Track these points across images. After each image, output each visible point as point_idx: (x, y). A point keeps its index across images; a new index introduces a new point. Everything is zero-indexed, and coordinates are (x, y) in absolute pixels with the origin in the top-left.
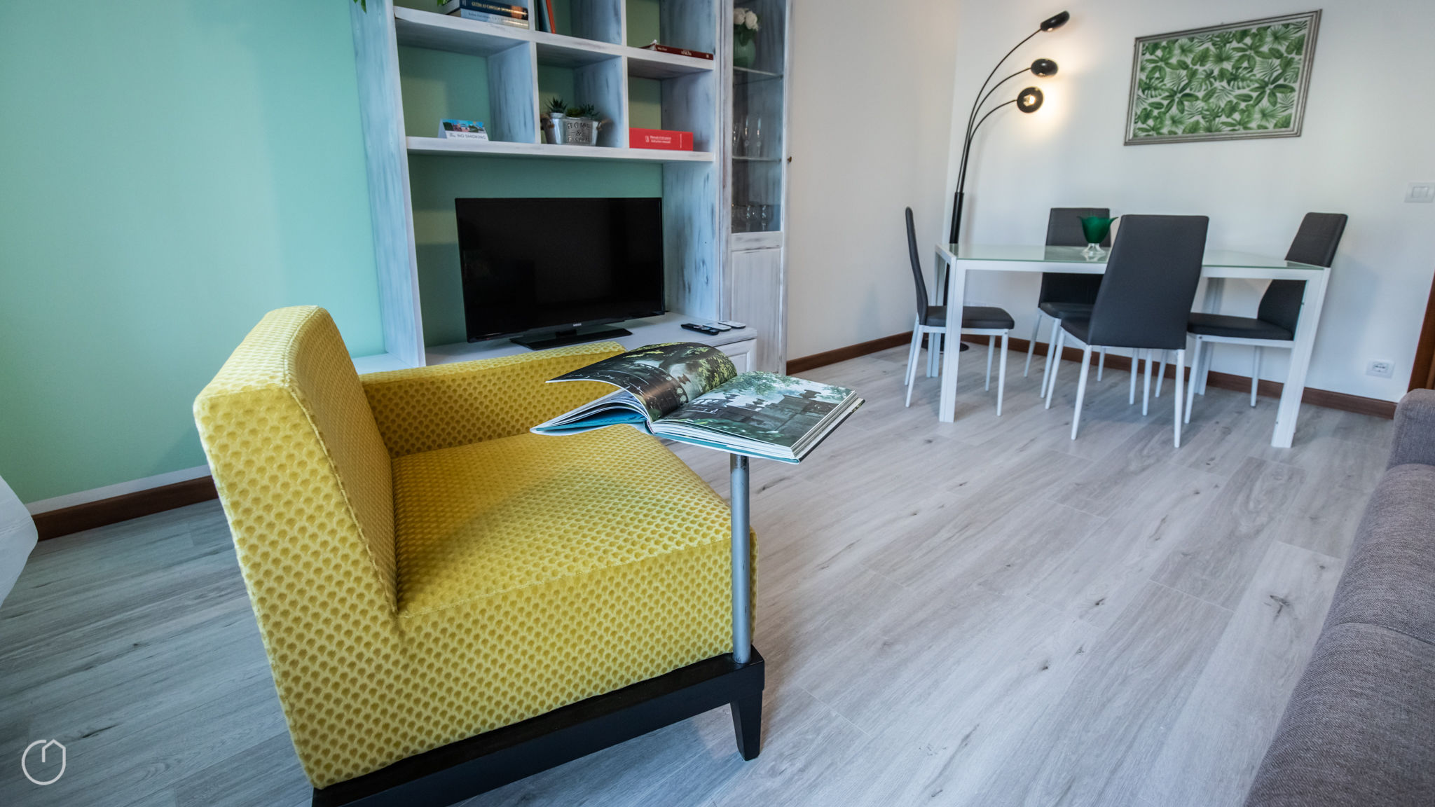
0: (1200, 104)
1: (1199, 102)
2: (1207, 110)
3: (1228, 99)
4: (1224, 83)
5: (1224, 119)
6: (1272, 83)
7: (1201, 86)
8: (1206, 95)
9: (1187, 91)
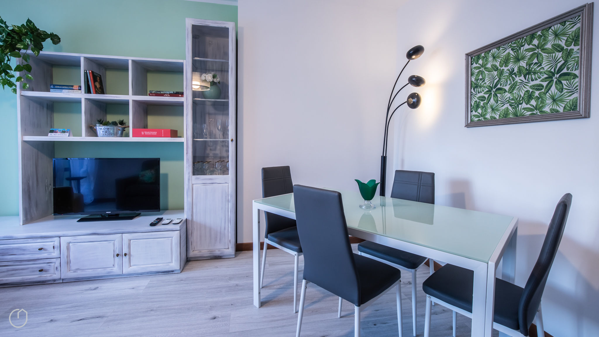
0: (507, 95)
1: (507, 93)
2: (512, 99)
3: (526, 90)
4: (522, 78)
5: (524, 105)
6: (557, 74)
7: (507, 82)
8: (511, 87)
9: (499, 86)
